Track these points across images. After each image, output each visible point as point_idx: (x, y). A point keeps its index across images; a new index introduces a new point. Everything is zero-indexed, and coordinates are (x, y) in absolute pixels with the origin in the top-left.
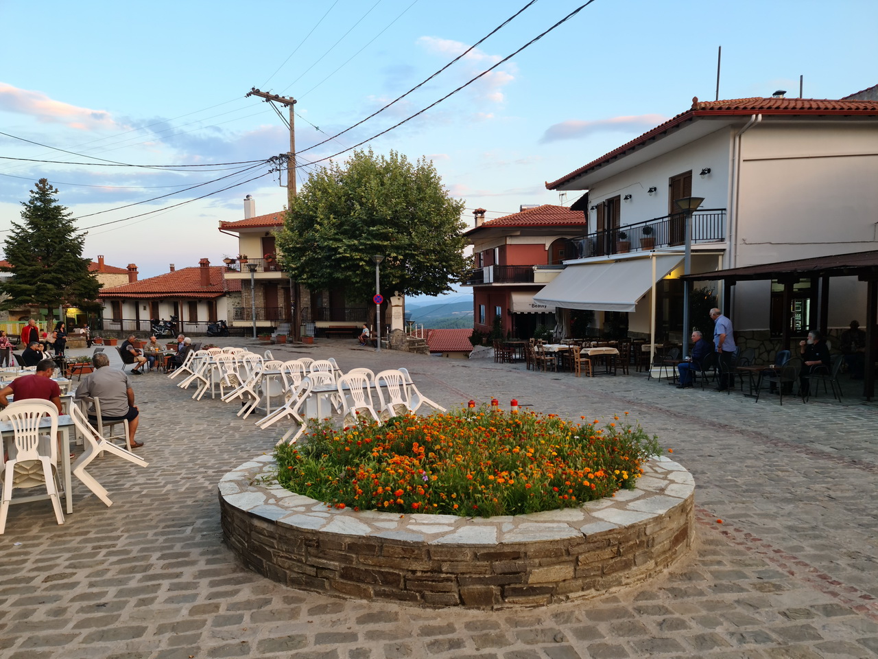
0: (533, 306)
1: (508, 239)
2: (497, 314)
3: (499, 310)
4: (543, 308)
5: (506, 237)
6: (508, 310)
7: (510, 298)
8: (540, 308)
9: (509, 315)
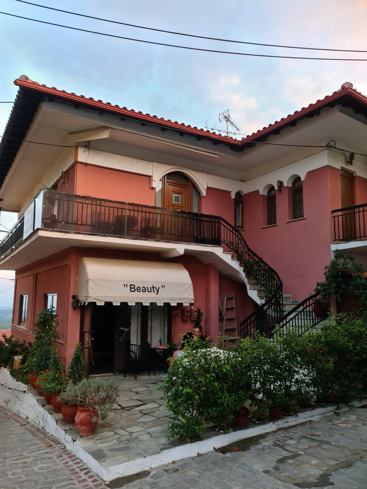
0: (133, 288)
1: (81, 151)
2: (49, 307)
3: (52, 300)
4: (153, 295)
5: (77, 147)
6: (74, 297)
7: (79, 269)
8: (147, 294)
9: (75, 308)
